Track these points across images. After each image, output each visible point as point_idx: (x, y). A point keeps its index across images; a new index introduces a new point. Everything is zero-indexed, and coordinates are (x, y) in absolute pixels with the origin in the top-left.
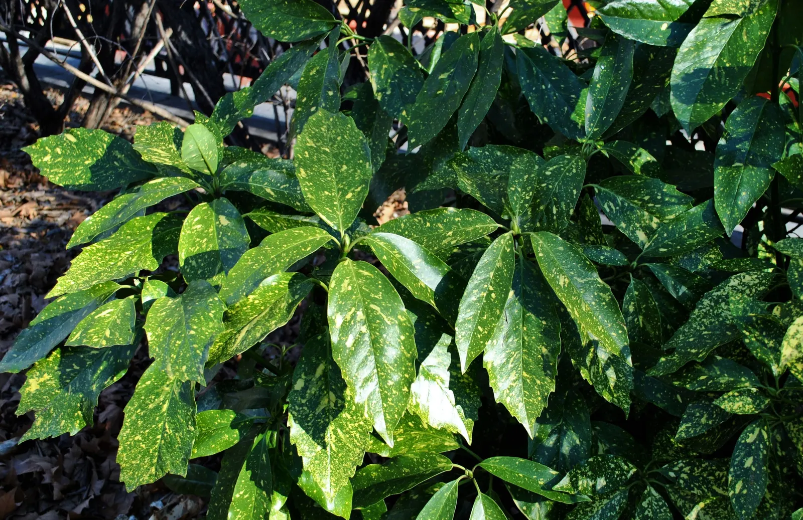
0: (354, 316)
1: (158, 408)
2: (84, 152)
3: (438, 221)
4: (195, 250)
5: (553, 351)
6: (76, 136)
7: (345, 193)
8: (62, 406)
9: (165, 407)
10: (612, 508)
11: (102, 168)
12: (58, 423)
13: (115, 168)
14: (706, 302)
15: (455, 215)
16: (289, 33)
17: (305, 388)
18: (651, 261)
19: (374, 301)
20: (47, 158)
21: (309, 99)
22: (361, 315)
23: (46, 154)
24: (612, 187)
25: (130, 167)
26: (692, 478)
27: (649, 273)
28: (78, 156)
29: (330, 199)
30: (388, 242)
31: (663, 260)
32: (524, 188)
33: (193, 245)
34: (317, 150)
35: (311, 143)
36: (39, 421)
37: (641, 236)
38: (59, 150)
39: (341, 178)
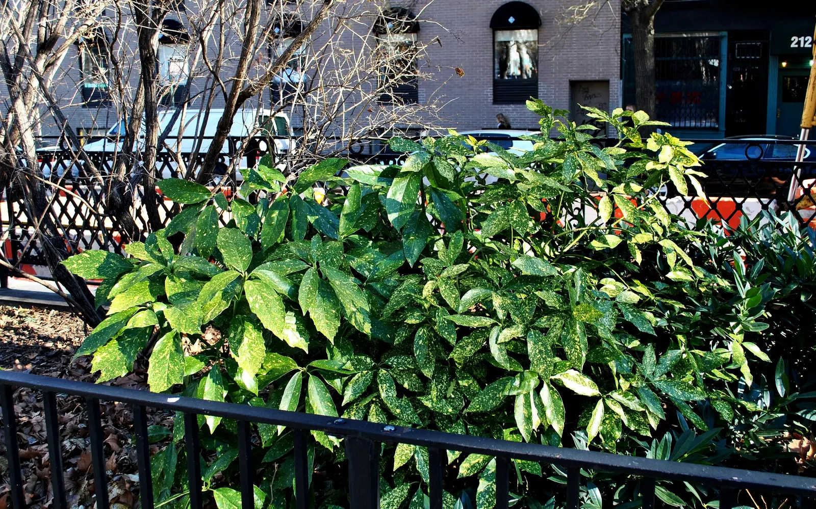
0: (257, 297)
1: (164, 358)
2: (94, 262)
3: (283, 264)
4: (173, 293)
5: (337, 311)
6: (89, 254)
7: (242, 257)
8: (115, 365)
9: (168, 357)
10: (367, 380)
11: (104, 268)
12: (114, 373)
13: (111, 267)
14: (396, 292)
15: (290, 262)
16: (188, 200)
17: (235, 336)
18: (372, 281)
19: (263, 292)
20: (75, 266)
21: (202, 230)
22: (259, 297)
23: (73, 264)
24: (352, 254)
25: (120, 266)
26: (398, 363)
27: (371, 287)
28: (91, 263)
29: (236, 260)
30: (264, 273)
31: (377, 281)
32: (317, 250)
33: (172, 290)
34: (227, 241)
35: (223, 239)
36: (103, 374)
37: (367, 273)
38: (80, 262)
39: (239, 252)
